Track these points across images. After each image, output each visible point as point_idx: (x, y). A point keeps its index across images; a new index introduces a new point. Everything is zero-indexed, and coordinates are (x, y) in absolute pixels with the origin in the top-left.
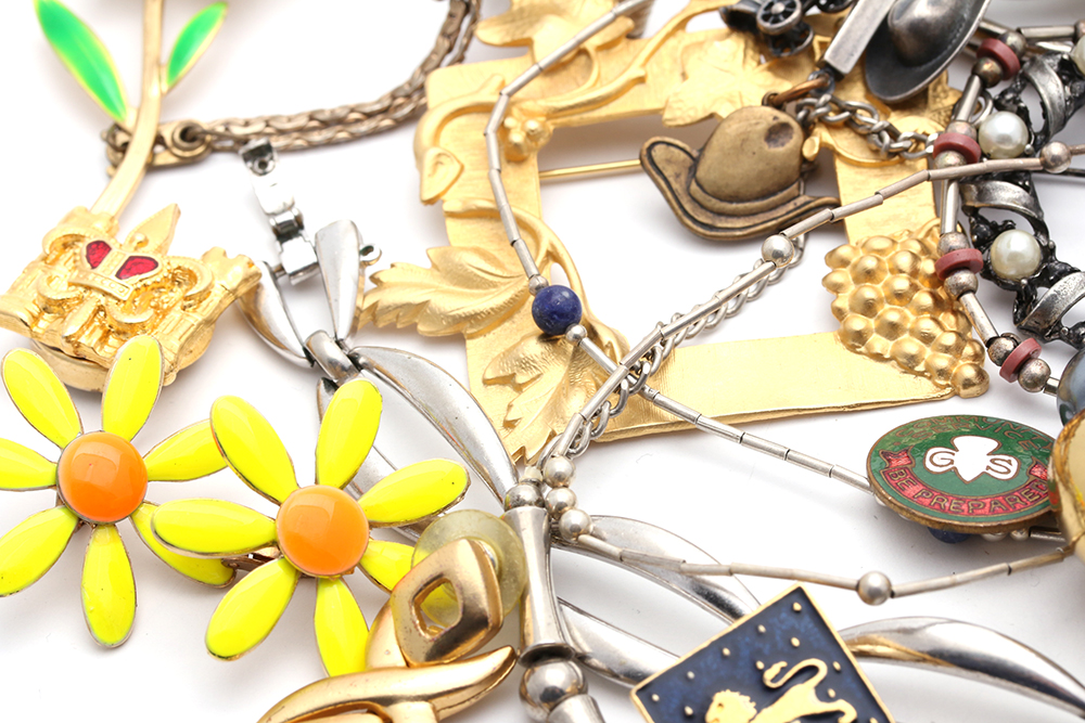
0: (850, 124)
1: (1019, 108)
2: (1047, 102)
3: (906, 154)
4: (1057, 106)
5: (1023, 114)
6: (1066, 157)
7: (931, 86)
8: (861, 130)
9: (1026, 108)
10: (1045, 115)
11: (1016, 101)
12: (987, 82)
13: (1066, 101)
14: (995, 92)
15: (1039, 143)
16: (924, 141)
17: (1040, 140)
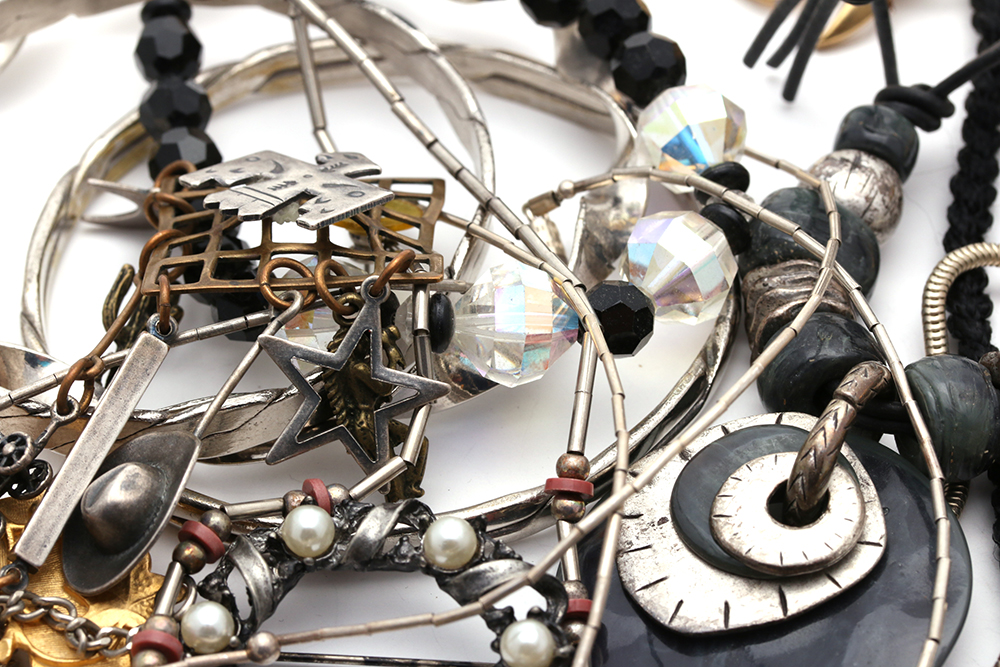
0: (47, 620)
1: (224, 595)
2: (252, 588)
3: (105, 651)
4: (263, 592)
5: (228, 603)
6: (273, 648)
7: (132, 574)
8: (58, 627)
9: (231, 595)
10: (251, 602)
11: (222, 587)
12: (189, 568)
13: (273, 585)
14: (198, 578)
15: (246, 633)
16: (125, 636)
17: (245, 630)
